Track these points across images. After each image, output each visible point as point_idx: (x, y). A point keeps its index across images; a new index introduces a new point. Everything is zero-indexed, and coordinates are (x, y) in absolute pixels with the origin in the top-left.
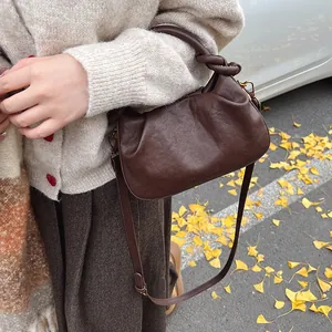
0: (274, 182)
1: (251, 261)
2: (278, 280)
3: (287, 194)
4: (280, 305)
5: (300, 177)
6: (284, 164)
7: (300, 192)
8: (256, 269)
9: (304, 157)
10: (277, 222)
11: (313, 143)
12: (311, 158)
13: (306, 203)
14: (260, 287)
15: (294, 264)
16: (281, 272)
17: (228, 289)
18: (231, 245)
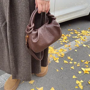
2: (78, 65)
3: (78, 44)
4: (80, 72)
5: (82, 39)
6: (75, 37)
7: (82, 43)
8: (71, 63)
9: (82, 35)
11: (84, 32)
12: (84, 35)
13: (84, 46)
14: (73, 67)
15: (83, 61)
16: (79, 63)
17: (62, 68)
18: (62, 57)
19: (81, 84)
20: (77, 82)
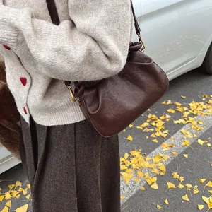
0: (178, 132)
1: (176, 182)
2: (196, 192)
3: (188, 138)
4: (201, 207)
5: (193, 127)
6: (180, 121)
7: (195, 136)
8: (181, 186)
9: (192, 115)
10: (186, 156)
11: (195, 107)
12: (196, 115)
13: (201, 142)
14: (186, 198)
15: (203, 180)
16: (196, 186)
17: (166, 202)
18: (162, 174)
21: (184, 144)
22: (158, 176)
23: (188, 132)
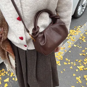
0: (66, 42)
1: (67, 62)
2: (75, 65)
3: (70, 45)
4: (77, 70)
5: (72, 40)
7: (73, 43)
8: (69, 63)
9: (71, 35)
10: (70, 51)
11: (72, 32)
14: (71, 67)
15: (77, 60)
16: (75, 63)
17: (64, 70)
19: (79, 79)
20: (77, 78)
21: (69, 47)
22: (60, 60)
23: (70, 42)
